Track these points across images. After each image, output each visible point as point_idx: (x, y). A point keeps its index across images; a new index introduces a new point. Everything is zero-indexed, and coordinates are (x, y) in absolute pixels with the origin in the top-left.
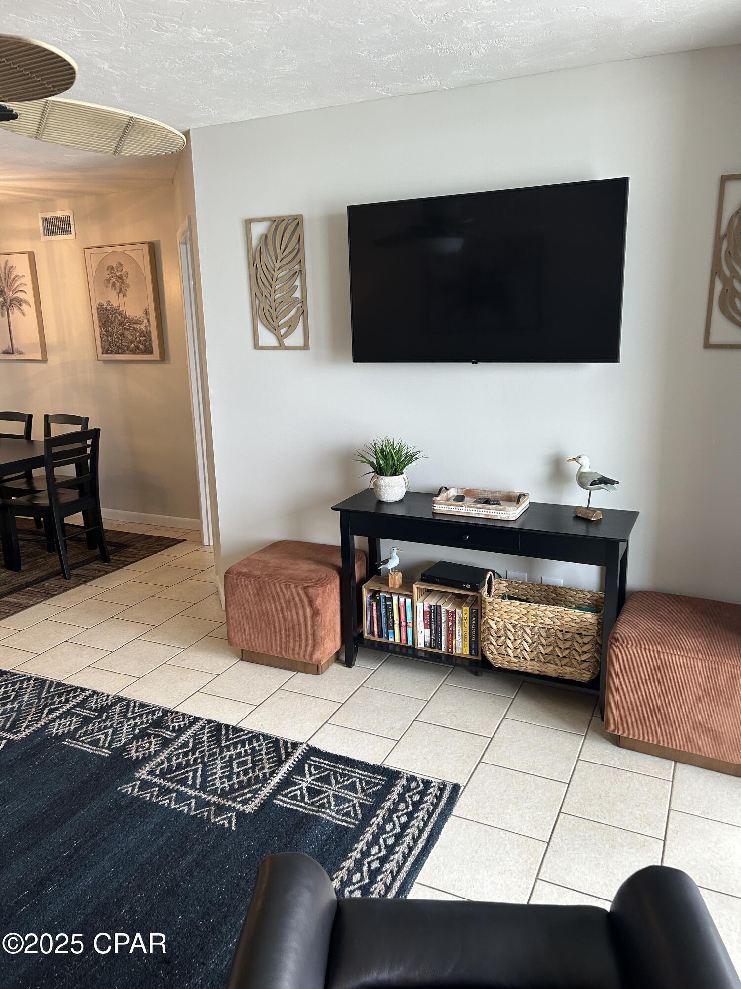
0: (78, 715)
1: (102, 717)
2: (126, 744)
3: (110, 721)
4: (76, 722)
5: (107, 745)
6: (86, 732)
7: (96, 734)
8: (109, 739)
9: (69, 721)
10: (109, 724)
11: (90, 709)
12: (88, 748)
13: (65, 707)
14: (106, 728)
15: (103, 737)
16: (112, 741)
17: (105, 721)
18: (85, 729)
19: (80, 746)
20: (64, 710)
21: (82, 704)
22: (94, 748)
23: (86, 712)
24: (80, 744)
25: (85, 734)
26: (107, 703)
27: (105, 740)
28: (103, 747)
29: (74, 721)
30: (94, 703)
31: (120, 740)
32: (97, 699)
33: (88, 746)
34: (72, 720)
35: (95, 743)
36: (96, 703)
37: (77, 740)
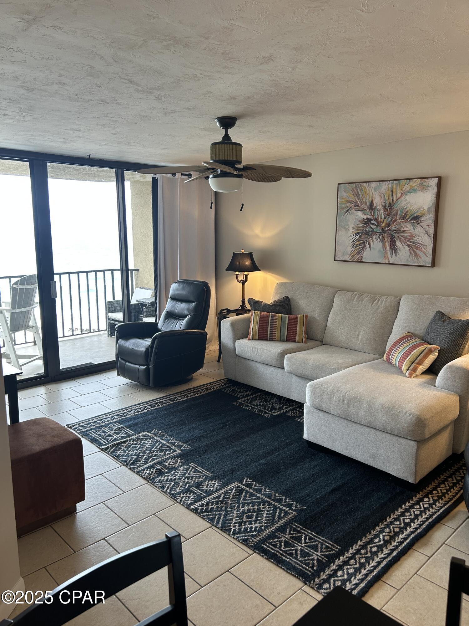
0: (202, 490)
1: (189, 486)
2: (181, 466)
3: (185, 482)
4: (204, 486)
5: (191, 468)
6: (199, 478)
7: (194, 476)
8: (189, 472)
9: (208, 488)
10: (186, 480)
11: (194, 493)
12: (200, 469)
13: (210, 499)
14: (188, 478)
15: (191, 474)
16: (187, 470)
17: (188, 483)
18: (200, 480)
19: (204, 471)
20: (210, 497)
21: (198, 498)
22: (197, 468)
23: (197, 491)
24: (204, 472)
25: (200, 477)
26: (183, 495)
27: (191, 471)
28: (193, 468)
29: (205, 487)
30: (191, 497)
31: (183, 469)
32: (188, 500)
33: (200, 471)
34: (206, 488)
35: (196, 471)
36: (189, 497)
37: (205, 475)
